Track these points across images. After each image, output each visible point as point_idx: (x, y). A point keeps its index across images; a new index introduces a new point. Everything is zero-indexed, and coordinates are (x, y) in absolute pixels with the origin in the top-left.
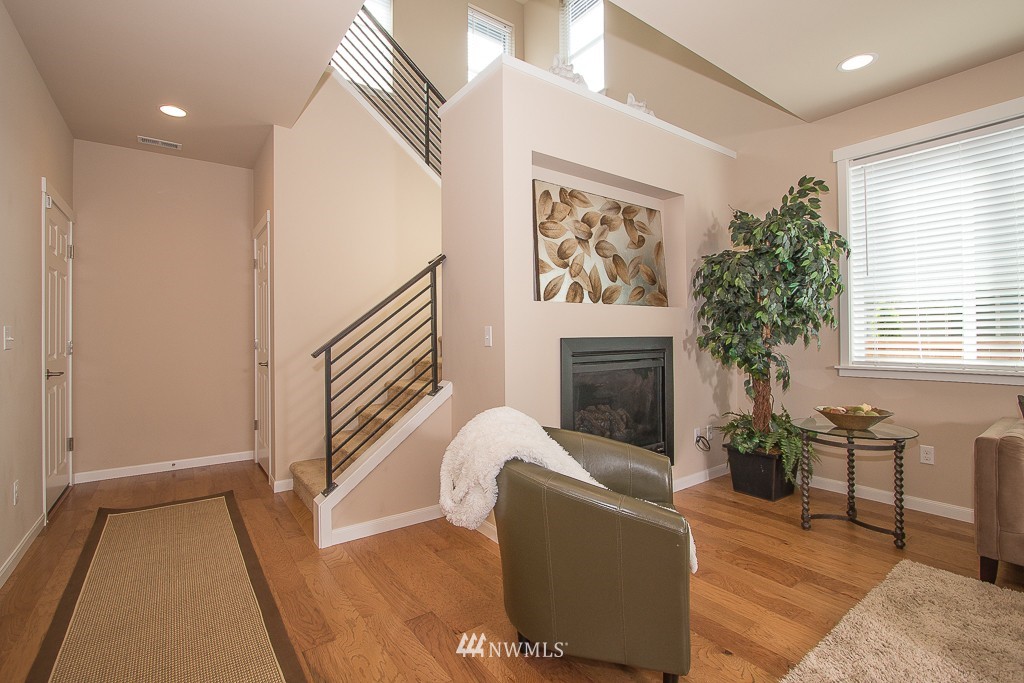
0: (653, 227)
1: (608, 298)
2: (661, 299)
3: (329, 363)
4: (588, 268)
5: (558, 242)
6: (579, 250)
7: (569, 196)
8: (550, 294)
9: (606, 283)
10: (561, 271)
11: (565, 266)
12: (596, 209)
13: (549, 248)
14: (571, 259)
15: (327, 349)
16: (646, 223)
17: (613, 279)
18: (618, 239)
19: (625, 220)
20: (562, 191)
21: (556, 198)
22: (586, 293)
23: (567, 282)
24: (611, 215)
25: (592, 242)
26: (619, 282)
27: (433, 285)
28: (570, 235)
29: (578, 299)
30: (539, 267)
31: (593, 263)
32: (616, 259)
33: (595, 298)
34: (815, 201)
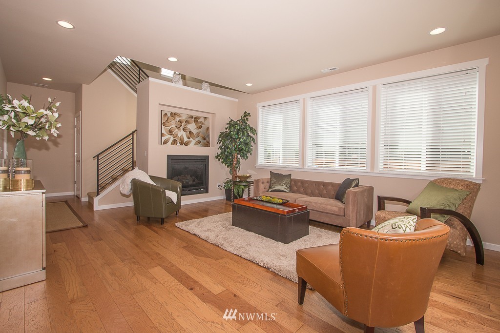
0: (206, 123)
1: (186, 144)
2: (207, 144)
3: (98, 160)
4: (179, 135)
5: (169, 128)
6: (177, 130)
7: (173, 115)
8: (165, 143)
9: (186, 139)
10: (170, 136)
11: (171, 135)
12: (184, 118)
13: (165, 130)
14: (173, 133)
15: (98, 156)
16: (203, 122)
17: (189, 138)
18: (192, 127)
19: (195, 121)
20: (171, 113)
21: (169, 115)
22: (178, 142)
23: (172, 139)
24: (189, 119)
25: (181, 128)
26: (191, 139)
27: (133, 139)
28: (174, 126)
29: (175, 144)
30: (162, 135)
31: (181, 133)
32: (190, 132)
33: (181, 144)
34: (247, 119)
